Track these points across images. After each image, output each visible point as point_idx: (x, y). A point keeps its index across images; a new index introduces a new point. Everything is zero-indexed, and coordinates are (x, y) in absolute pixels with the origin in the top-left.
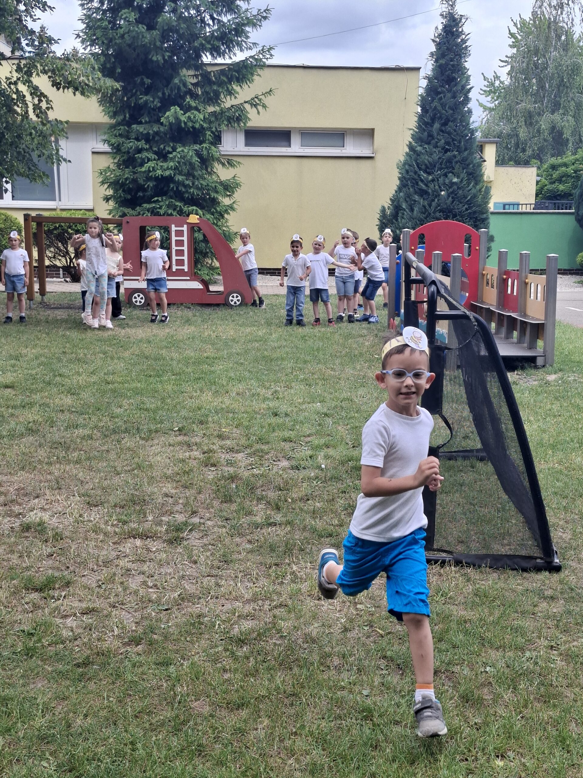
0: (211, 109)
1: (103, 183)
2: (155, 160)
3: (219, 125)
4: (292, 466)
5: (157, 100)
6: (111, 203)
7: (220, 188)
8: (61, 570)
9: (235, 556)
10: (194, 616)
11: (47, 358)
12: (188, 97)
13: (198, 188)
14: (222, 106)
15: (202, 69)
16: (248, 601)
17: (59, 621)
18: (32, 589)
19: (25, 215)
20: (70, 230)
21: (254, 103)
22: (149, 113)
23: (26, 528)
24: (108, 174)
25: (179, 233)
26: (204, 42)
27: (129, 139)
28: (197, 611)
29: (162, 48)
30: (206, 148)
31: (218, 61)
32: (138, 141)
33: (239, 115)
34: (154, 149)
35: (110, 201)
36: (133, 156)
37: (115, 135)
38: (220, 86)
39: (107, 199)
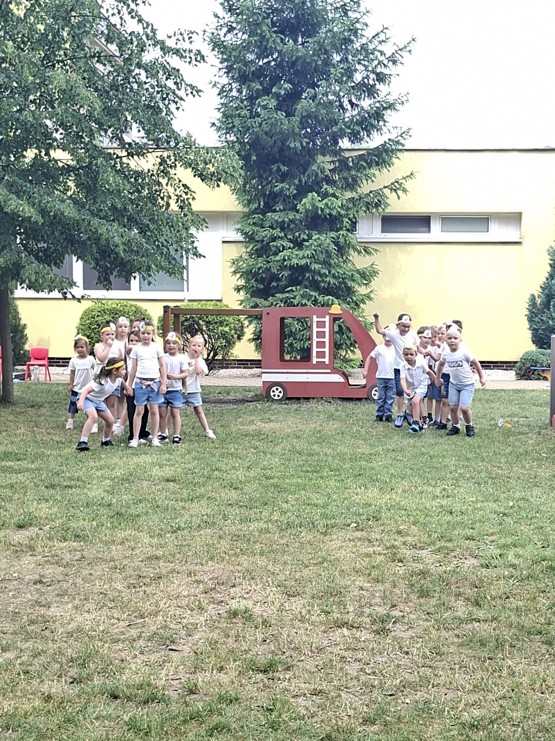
0: (349, 195)
1: (235, 273)
2: (289, 248)
3: (357, 211)
4: (481, 564)
5: (293, 187)
7: (357, 277)
8: (278, 655)
10: (420, 702)
12: (325, 183)
13: (334, 276)
14: (359, 190)
15: (340, 155)
17: (290, 700)
18: (257, 670)
19: (164, 307)
20: (201, 322)
21: (394, 187)
22: (284, 200)
23: (235, 614)
24: (240, 264)
25: (321, 324)
26: (343, 127)
27: (263, 228)
29: (300, 135)
30: (343, 235)
31: (356, 146)
32: (273, 229)
33: (378, 200)
34: (289, 237)
35: (241, 291)
36: (268, 244)
37: (249, 224)
38: (358, 171)
39: (238, 289)
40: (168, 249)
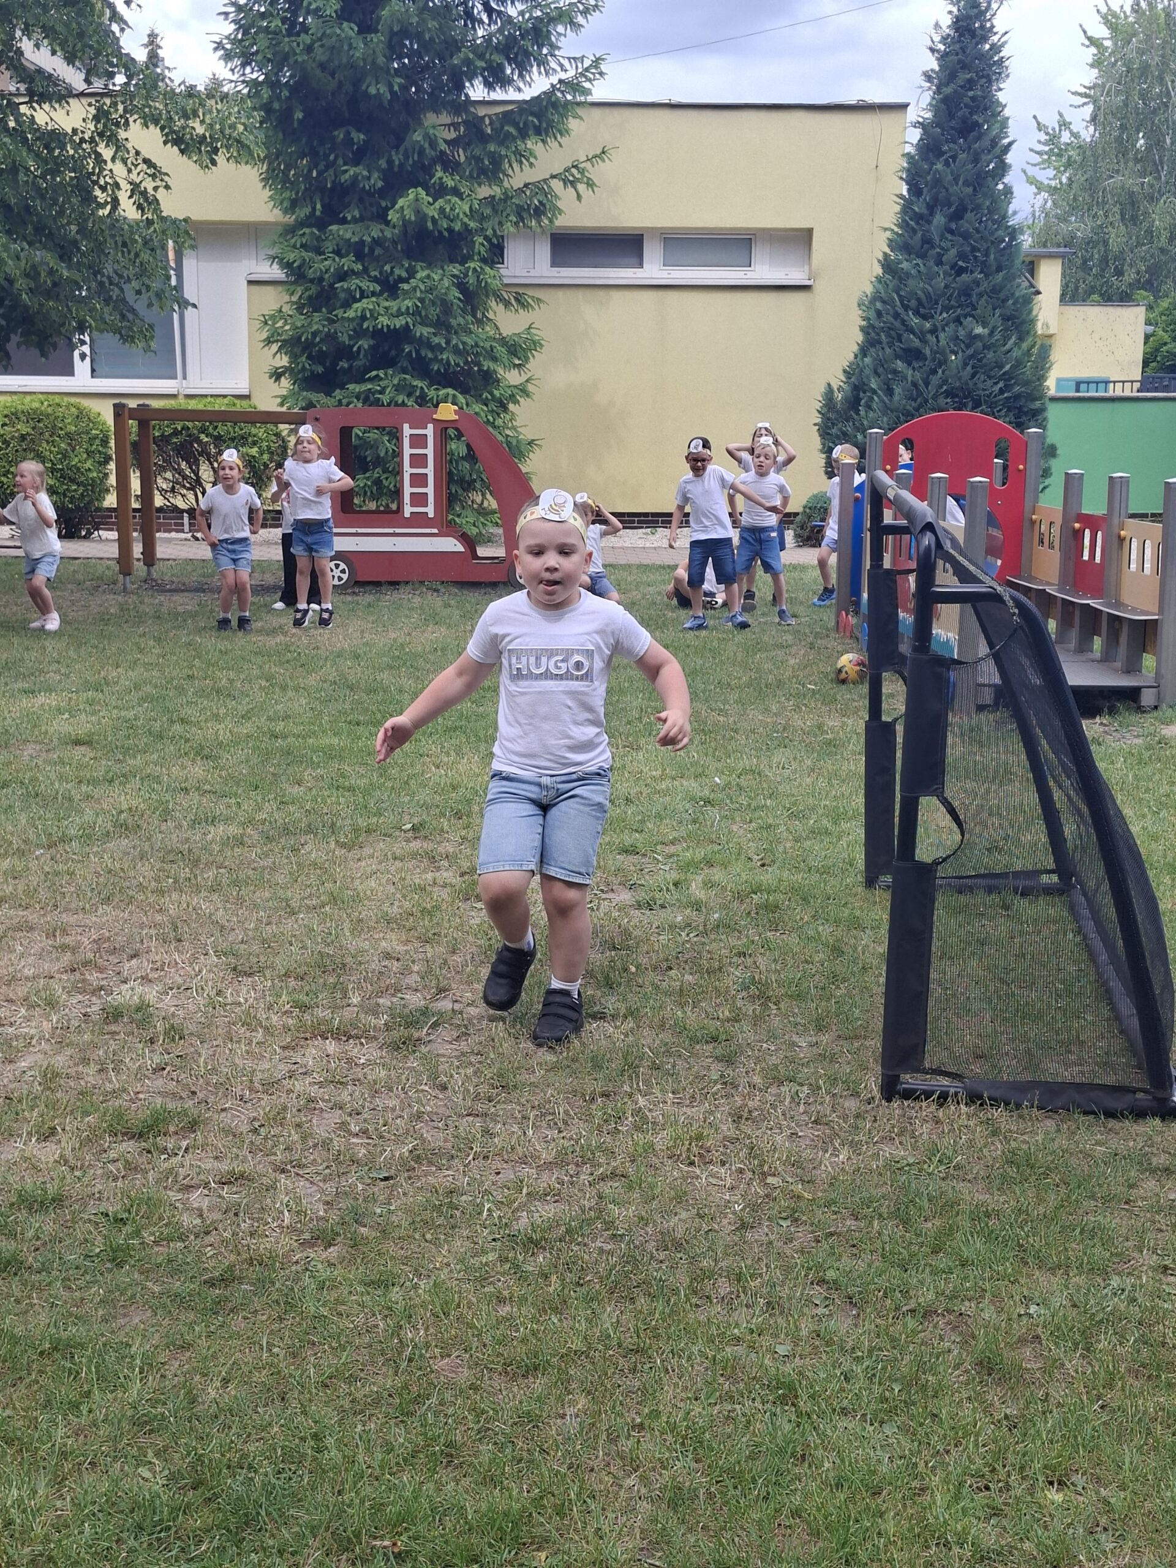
0: (484, 191)
1: (269, 341)
2: (373, 294)
3: (501, 224)
4: (638, 903)
5: (376, 175)
6: (285, 383)
7: (500, 351)
8: (181, 1098)
9: (524, 1077)
10: (441, 1192)
11: (156, 687)
12: (439, 168)
13: (456, 351)
14: (506, 184)
15: (467, 112)
16: (549, 1166)
17: (174, 1196)
18: (124, 1134)
19: (114, 405)
20: (202, 436)
21: (573, 176)
22: (361, 201)
23: (114, 1015)
24: (280, 324)
25: (419, 441)
26: (471, 56)
27: (321, 254)
28: (448, 1182)
29: (388, 70)
30: (475, 269)
31: (498, 95)
32: (341, 256)
33: (540, 202)
34: (373, 274)
35: (283, 379)
36: (331, 286)
37: (294, 246)
38: (501, 143)
39: (277, 375)
40: (122, 290)
